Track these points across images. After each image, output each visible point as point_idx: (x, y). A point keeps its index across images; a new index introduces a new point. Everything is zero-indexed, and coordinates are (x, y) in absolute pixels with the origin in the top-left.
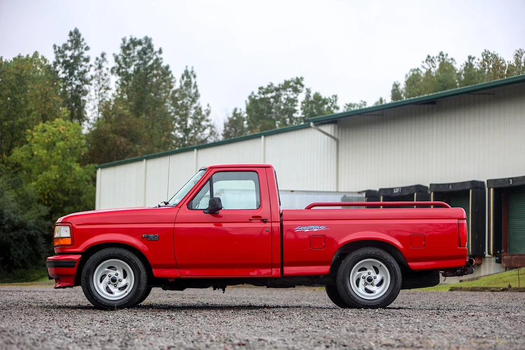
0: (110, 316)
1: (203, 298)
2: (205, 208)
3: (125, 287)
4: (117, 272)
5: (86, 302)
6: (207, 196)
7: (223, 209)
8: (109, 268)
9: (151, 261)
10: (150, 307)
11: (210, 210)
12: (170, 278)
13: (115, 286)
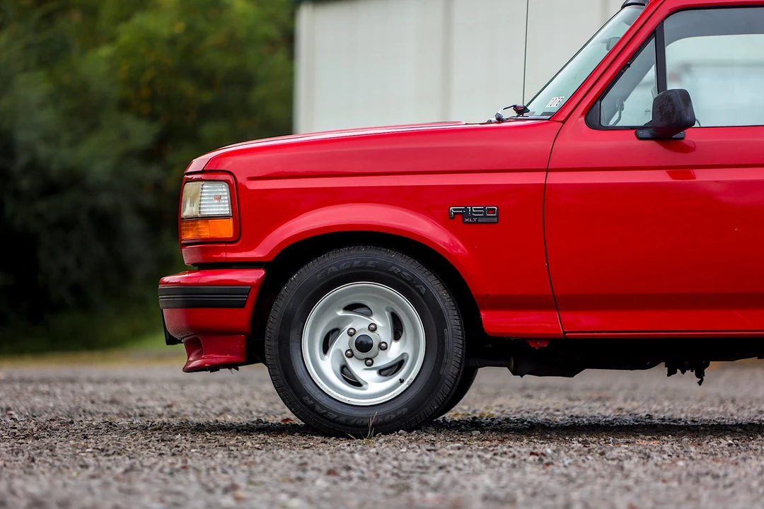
0: (357, 454)
1: (633, 399)
2: (642, 124)
3: (398, 365)
4: (375, 320)
5: (280, 412)
6: (648, 84)
7: (696, 125)
8: (350, 308)
9: (478, 286)
10: (473, 426)
11: (657, 129)
12: (537, 339)
13: (369, 363)
